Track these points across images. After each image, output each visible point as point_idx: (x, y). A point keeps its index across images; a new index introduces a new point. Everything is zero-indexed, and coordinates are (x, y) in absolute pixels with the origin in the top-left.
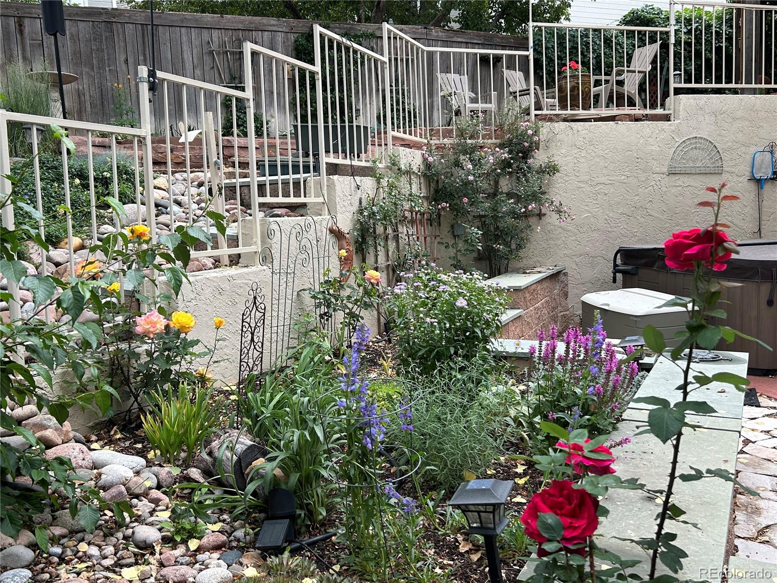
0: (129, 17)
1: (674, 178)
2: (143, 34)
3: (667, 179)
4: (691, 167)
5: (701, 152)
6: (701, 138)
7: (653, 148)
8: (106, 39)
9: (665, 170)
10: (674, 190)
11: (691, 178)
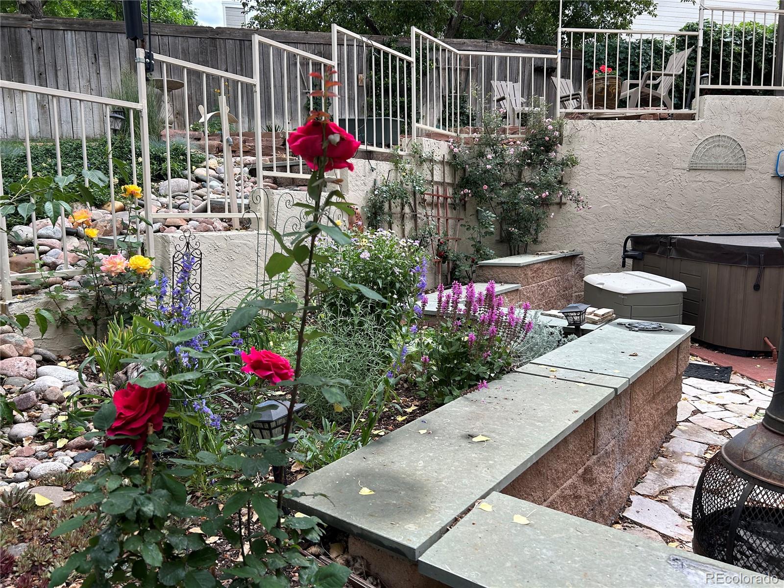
0: (230, 34)
1: (694, 173)
2: (241, 48)
3: (687, 174)
4: (713, 164)
5: (724, 149)
6: (725, 136)
7: (675, 145)
8: (211, 52)
9: (686, 166)
10: (694, 185)
11: (712, 174)
